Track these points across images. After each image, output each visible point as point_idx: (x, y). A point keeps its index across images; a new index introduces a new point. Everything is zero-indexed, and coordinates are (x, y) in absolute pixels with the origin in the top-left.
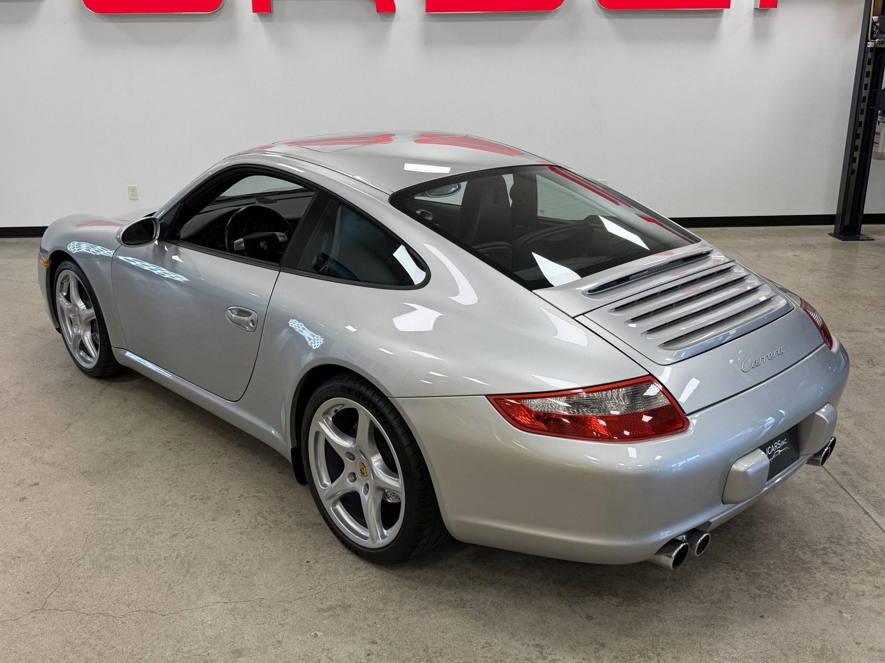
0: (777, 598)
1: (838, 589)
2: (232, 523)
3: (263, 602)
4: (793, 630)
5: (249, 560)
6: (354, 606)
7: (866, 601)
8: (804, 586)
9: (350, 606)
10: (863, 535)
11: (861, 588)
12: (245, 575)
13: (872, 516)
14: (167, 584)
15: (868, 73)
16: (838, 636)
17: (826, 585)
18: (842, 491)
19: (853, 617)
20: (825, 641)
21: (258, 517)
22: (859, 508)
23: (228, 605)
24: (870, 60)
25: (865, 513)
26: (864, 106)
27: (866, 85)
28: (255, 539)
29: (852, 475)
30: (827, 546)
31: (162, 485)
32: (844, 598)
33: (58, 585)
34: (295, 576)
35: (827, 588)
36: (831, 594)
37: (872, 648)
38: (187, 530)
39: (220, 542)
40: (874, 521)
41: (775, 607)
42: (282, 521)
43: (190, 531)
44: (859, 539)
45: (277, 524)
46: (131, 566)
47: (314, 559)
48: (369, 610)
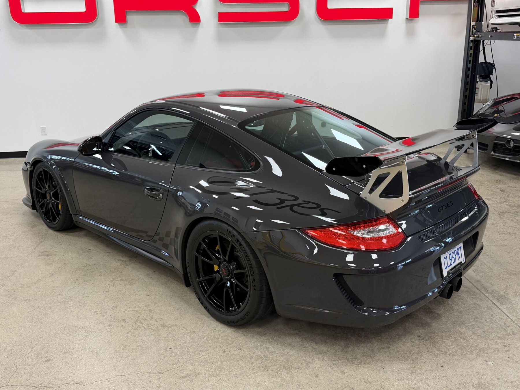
0: (449, 355)
1: (484, 348)
2: (122, 327)
3: (145, 374)
4: (461, 373)
5: (134, 349)
6: (201, 374)
7: (500, 354)
8: (464, 348)
9: (199, 374)
10: (493, 316)
11: (496, 347)
12: (132, 358)
13: (497, 305)
14: (84, 366)
15: (471, 54)
16: (487, 375)
17: (476, 346)
18: (478, 292)
19: (494, 364)
20: (479, 379)
21: (137, 323)
22: (489, 301)
23: (124, 377)
24: (471, 47)
25: (493, 304)
26: (469, 73)
27: (470, 61)
28: (137, 336)
29: (483, 282)
30: (474, 323)
31: (76, 306)
32: (487, 353)
33: (16, 370)
34: (163, 357)
35: (477, 348)
36: (480, 351)
37: (506, 381)
38: (94, 333)
39: (115, 339)
40: (499, 308)
41: (449, 360)
42: (152, 325)
43: (96, 333)
44: (492, 319)
45: (149, 327)
46: (61, 356)
47: (174, 346)
48: (211, 376)
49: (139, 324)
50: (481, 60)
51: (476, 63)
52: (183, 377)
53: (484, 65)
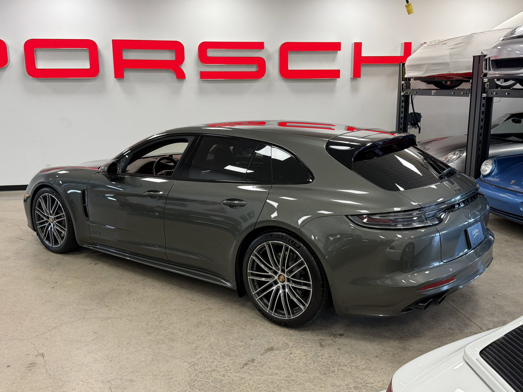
2: (152, 289)
3: (176, 310)
5: (165, 299)
12: (165, 303)
14: (133, 308)
15: (402, 106)
24: (403, 100)
26: (402, 121)
27: (402, 112)
28: (165, 293)
31: (115, 279)
34: (186, 302)
42: (174, 287)
43: (136, 292)
47: (192, 297)
48: (220, 309)
49: (164, 287)
50: (411, 111)
51: (407, 113)
52: (202, 310)
53: (413, 115)
